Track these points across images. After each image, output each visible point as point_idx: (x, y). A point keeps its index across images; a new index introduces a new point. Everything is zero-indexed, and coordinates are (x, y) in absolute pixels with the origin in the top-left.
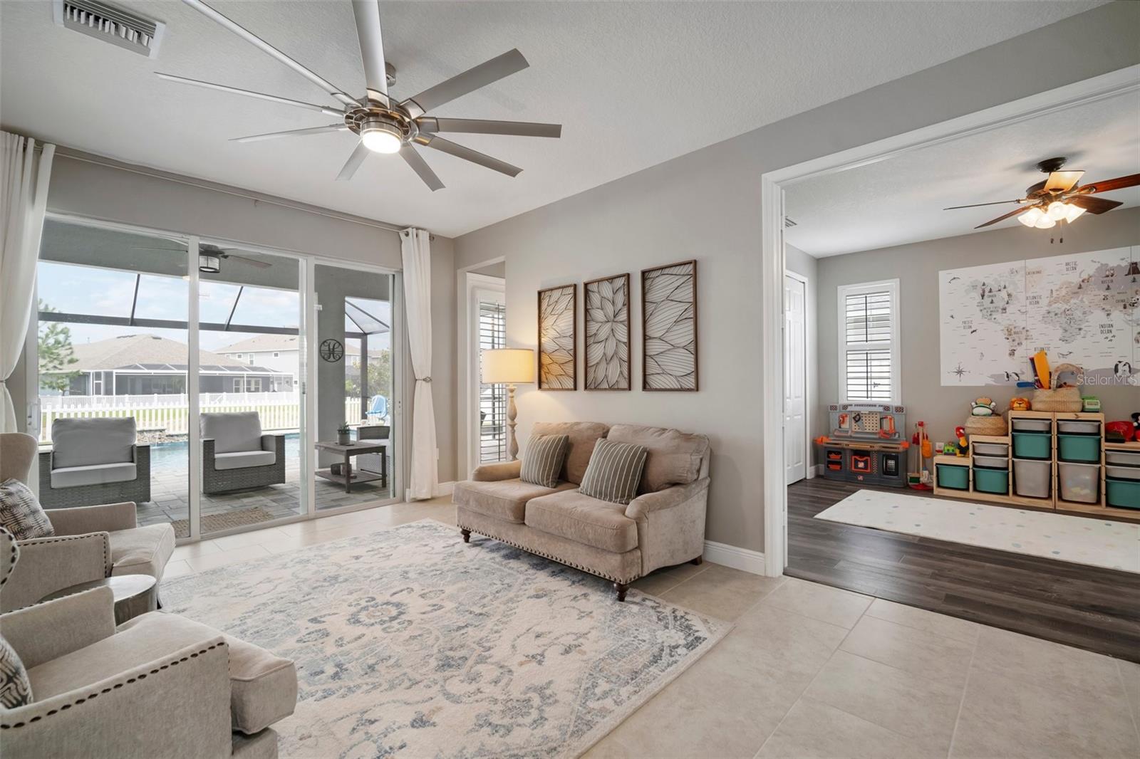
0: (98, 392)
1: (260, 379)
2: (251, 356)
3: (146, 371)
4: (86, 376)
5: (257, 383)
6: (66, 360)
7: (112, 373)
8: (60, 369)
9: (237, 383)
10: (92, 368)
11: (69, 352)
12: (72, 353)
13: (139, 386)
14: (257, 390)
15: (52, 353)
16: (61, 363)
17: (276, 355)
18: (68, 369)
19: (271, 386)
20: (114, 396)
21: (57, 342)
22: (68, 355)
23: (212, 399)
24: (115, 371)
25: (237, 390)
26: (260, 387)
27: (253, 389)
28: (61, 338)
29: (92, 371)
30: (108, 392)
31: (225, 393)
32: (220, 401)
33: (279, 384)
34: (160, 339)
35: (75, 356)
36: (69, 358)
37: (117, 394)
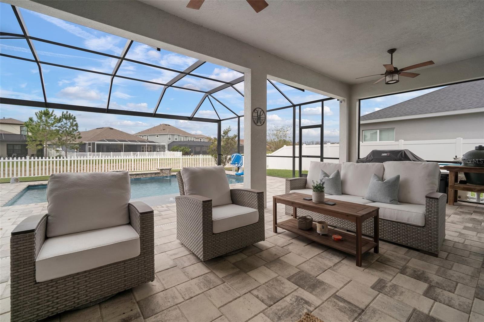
0: (90, 151)
1: (152, 146)
2: (147, 137)
3: (108, 142)
4: (85, 144)
5: (151, 148)
6: (77, 137)
7: (95, 143)
8: (75, 141)
9: (143, 148)
10: (87, 141)
11: (78, 133)
12: (80, 134)
13: (105, 149)
14: (151, 151)
15: (72, 134)
16: (75, 139)
17: (157, 136)
18: (78, 141)
19: (156, 149)
20: (96, 153)
21: (73, 129)
22: (78, 135)
23: (134, 154)
24: (96, 142)
25: (143, 151)
26: (152, 150)
27: (149, 151)
28: (75, 128)
29: (87, 142)
30: (94, 151)
31: (138, 152)
32: (137, 155)
33: (160, 148)
34: (113, 129)
35: (81, 136)
36: (78, 136)
37: (97, 152)
